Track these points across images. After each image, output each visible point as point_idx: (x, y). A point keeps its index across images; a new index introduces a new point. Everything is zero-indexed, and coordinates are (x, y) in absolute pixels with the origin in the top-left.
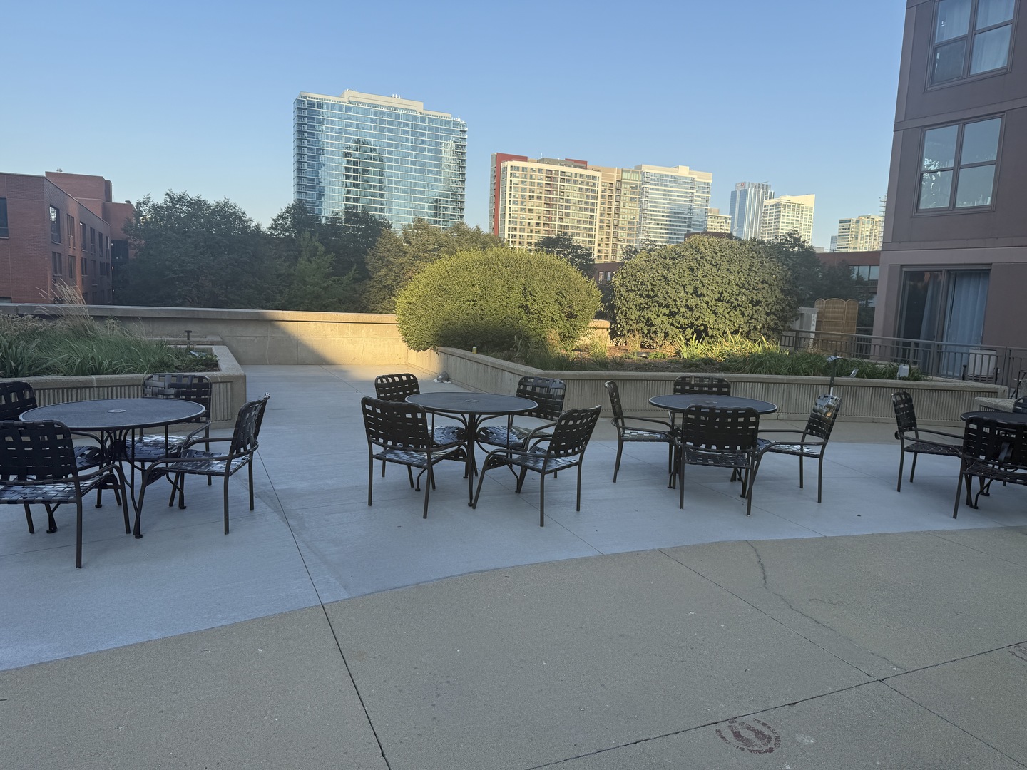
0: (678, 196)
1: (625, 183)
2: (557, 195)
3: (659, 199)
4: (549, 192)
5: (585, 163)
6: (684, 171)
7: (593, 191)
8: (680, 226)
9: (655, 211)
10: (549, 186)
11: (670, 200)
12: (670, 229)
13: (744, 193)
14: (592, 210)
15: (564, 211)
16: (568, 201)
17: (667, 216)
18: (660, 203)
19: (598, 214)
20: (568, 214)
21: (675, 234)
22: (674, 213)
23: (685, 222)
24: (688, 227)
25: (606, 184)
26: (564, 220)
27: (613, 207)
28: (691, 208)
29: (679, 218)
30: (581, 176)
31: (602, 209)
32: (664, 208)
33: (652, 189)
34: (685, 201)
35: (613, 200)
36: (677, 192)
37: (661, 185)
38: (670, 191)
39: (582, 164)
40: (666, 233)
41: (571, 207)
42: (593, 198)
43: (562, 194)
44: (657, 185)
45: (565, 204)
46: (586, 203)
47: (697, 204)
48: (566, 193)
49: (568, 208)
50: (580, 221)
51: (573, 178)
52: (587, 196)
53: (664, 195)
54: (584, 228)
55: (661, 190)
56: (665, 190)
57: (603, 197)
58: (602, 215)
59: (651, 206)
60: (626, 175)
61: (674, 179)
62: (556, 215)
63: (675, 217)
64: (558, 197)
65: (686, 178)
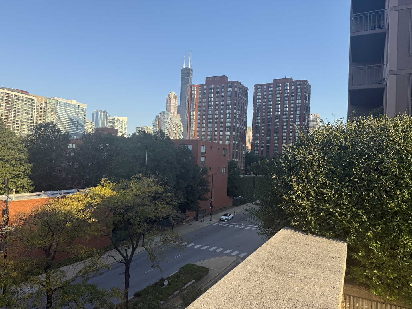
0: (72, 112)
1: (48, 104)
2: (12, 105)
3: (63, 112)
4: (7, 104)
5: (28, 92)
6: (74, 102)
7: (32, 106)
8: (73, 125)
9: (62, 118)
10: (7, 101)
11: (68, 113)
12: (69, 126)
13: (97, 114)
14: (32, 114)
15: (16, 113)
16: (18, 109)
17: (67, 120)
18: (64, 114)
19: (35, 116)
20: (18, 115)
21: (72, 128)
22: (70, 119)
23: (76, 123)
24: (77, 125)
25: (39, 103)
26: (16, 117)
27: (43, 114)
28: (78, 118)
29: (73, 121)
30: (25, 98)
31: (37, 114)
32: (66, 116)
33: (60, 108)
34: (75, 115)
35: (43, 111)
36: (72, 110)
37: (64, 107)
38: (68, 110)
39: (26, 93)
40: (67, 127)
41: (21, 112)
42: (32, 109)
43: (15, 105)
44: (62, 106)
45: (17, 110)
46: (29, 111)
47: (81, 116)
48: (17, 105)
49: (18, 112)
50: (25, 118)
51: (21, 98)
52: (29, 108)
53: (66, 111)
54: (28, 122)
55: (64, 109)
56: (66, 109)
57: (37, 109)
58: (37, 117)
59: (60, 115)
60: (48, 100)
61: (70, 105)
62: (12, 115)
63: (71, 121)
64: (13, 106)
65: (75, 105)
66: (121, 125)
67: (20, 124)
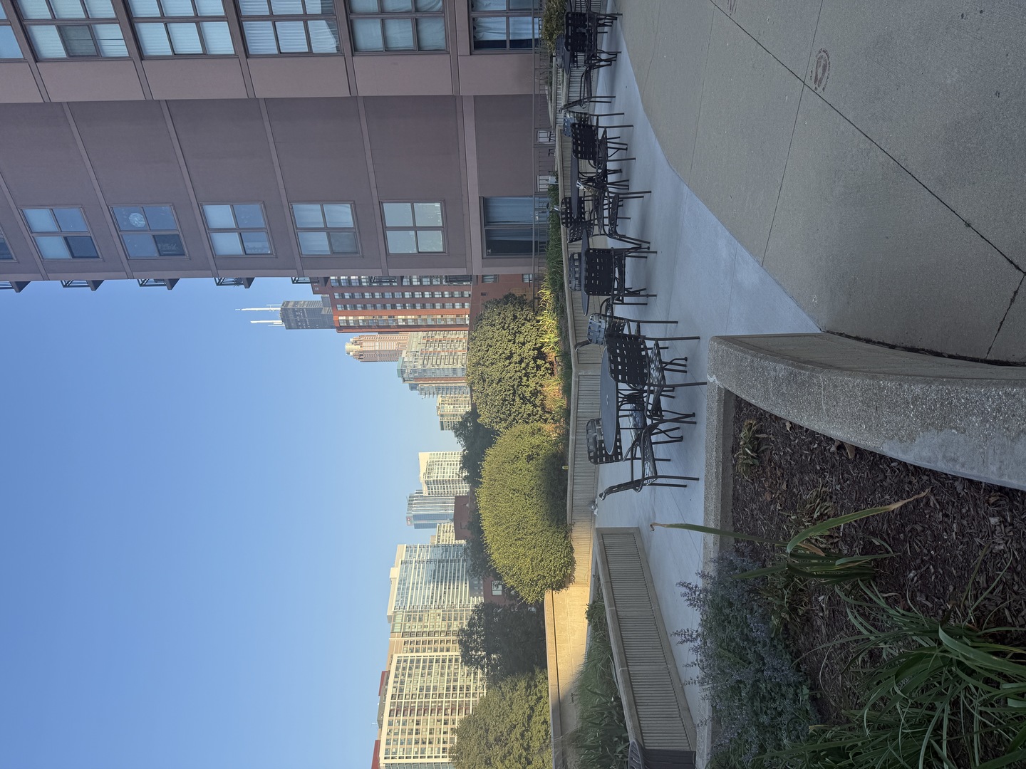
0: (418, 575)
1: (404, 629)
2: (415, 702)
3: (420, 594)
4: (412, 712)
5: (383, 673)
6: (395, 573)
7: (412, 661)
8: (447, 571)
9: (432, 597)
10: (406, 712)
11: (421, 583)
12: (450, 580)
13: (417, 517)
14: (431, 661)
15: (431, 693)
16: (421, 689)
17: (437, 584)
18: (425, 592)
19: (435, 654)
20: (435, 688)
21: (454, 574)
22: (434, 578)
23: (443, 566)
24: (447, 562)
25: (405, 649)
26: (441, 692)
27: (428, 639)
28: (429, 561)
29: (439, 572)
30: (396, 676)
31: (429, 651)
32: (429, 588)
33: (411, 603)
34: (423, 568)
35: (421, 639)
36: (414, 576)
37: (407, 594)
38: (413, 584)
39: (385, 676)
40: (454, 583)
41: (428, 684)
42: (418, 661)
43: (414, 696)
44: (407, 598)
45: (424, 692)
46: (424, 668)
47: (426, 556)
48: (414, 692)
49: (428, 689)
50: (441, 673)
51: (398, 685)
52: (417, 667)
53: (417, 589)
54: (449, 668)
55: (412, 593)
56: (412, 589)
57: (417, 651)
58: (436, 651)
59: (428, 602)
60: (397, 629)
61: (403, 581)
62: (435, 702)
63: (438, 577)
64: (417, 700)
65: (401, 569)
66: (439, 465)
67: (455, 684)
